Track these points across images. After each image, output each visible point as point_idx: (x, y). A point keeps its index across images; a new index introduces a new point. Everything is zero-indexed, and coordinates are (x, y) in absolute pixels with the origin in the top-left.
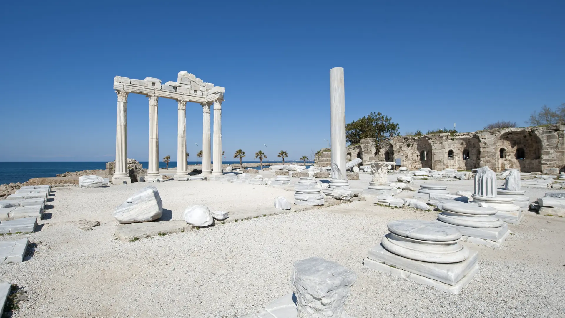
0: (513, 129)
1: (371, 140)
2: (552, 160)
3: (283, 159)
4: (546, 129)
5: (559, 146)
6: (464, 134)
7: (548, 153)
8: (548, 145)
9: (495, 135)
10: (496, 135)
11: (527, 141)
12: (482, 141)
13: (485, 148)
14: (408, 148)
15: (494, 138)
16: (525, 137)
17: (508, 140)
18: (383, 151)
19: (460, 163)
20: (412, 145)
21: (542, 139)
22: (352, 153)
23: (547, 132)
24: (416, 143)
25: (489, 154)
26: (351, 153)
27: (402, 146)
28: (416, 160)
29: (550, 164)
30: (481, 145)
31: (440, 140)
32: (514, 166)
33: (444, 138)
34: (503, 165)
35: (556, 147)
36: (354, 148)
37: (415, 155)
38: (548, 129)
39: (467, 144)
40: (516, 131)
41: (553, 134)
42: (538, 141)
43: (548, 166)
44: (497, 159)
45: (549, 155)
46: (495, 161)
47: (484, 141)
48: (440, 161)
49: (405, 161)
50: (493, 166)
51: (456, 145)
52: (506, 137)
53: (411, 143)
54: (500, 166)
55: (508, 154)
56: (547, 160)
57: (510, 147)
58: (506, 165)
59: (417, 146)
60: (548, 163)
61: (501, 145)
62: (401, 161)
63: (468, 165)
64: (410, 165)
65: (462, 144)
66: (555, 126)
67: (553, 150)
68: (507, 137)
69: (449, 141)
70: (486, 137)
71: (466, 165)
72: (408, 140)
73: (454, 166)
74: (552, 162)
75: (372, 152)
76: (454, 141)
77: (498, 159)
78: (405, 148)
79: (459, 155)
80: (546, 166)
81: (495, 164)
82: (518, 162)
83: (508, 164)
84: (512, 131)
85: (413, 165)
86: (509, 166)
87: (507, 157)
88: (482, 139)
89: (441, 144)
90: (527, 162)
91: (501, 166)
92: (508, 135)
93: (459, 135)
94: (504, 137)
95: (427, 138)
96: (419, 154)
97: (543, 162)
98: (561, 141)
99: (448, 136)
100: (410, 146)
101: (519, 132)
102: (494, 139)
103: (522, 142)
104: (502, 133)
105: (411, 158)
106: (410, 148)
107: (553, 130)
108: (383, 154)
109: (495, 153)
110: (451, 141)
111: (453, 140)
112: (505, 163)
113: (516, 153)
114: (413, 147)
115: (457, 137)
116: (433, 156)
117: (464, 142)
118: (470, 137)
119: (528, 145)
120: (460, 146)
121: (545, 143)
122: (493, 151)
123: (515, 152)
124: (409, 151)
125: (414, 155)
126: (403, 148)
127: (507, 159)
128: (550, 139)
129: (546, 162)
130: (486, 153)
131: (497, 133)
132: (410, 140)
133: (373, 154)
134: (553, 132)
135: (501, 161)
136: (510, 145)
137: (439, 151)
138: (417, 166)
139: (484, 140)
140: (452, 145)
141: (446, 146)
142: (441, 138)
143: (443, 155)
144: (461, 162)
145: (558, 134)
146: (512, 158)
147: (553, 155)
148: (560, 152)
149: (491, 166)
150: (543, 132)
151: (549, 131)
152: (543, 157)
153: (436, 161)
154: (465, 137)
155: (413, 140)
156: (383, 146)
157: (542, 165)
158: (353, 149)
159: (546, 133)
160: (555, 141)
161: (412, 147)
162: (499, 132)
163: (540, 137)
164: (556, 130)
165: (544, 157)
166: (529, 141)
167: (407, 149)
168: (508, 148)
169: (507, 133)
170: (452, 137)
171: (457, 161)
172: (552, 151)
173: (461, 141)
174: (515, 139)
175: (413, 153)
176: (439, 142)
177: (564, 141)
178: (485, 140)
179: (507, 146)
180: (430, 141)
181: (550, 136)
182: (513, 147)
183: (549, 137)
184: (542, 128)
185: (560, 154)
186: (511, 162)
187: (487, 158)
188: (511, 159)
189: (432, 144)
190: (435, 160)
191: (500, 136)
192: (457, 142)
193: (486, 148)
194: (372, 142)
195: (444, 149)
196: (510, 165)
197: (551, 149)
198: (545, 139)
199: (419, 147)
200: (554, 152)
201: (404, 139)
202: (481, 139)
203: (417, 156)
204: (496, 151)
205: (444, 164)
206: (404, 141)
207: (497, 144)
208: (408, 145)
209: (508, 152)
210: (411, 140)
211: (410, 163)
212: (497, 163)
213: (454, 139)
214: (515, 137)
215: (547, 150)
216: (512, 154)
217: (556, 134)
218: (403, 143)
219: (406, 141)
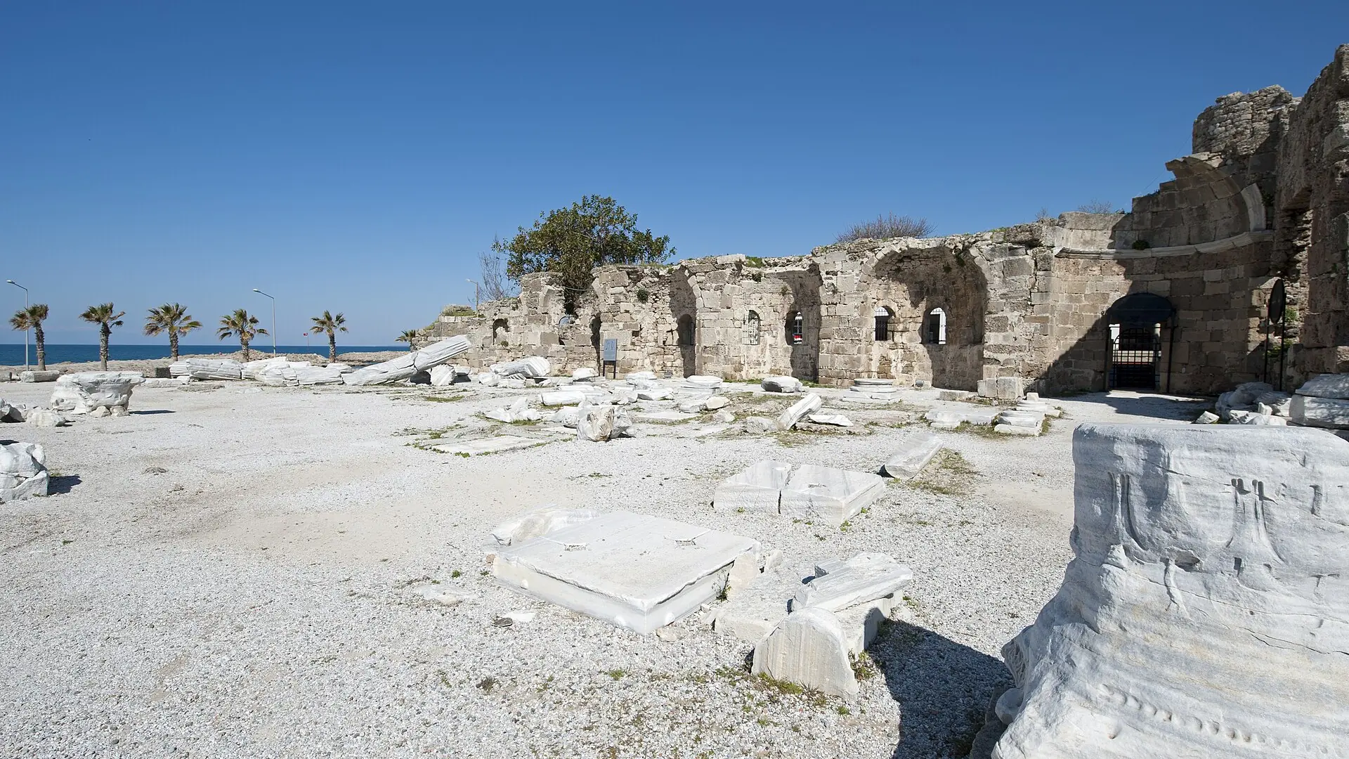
0: (914, 243)
1: (545, 278)
2: (1014, 349)
3: (332, 338)
4: (1001, 240)
5: (1036, 299)
6: (788, 261)
7: (1002, 325)
8: (1004, 296)
9: (861, 260)
10: (865, 260)
11: (954, 283)
12: (825, 282)
13: (832, 304)
14: (640, 304)
15: (858, 272)
16: (948, 269)
17: (901, 281)
18: (588, 315)
19: (777, 354)
20: (655, 294)
21: (987, 276)
22: (511, 323)
23: (1005, 249)
24: (667, 291)
25: (842, 327)
26: (506, 320)
27: (622, 297)
28: (667, 343)
29: (1007, 362)
30: (824, 295)
31: (716, 279)
32: (916, 369)
33: (728, 271)
34: (885, 361)
35: (1028, 305)
36: (514, 305)
37: (663, 328)
38: (1008, 241)
39: (796, 293)
40: (921, 247)
41: (1021, 257)
42: (979, 284)
43: (1001, 370)
44: (863, 345)
45: (1005, 331)
46: (859, 352)
47: (830, 281)
48: (716, 349)
49: (630, 347)
50: (853, 366)
51: (766, 296)
52: (896, 270)
53: (650, 290)
54: (874, 367)
55: (900, 327)
56: (1000, 348)
57: (908, 304)
58: (894, 364)
59: (668, 298)
60: (1002, 357)
61: (880, 296)
62: (619, 347)
63: (798, 361)
64: (647, 361)
65: (784, 293)
66: (1027, 231)
67: (1016, 313)
68: (899, 270)
69: (746, 281)
70: (838, 268)
71: (792, 362)
72: (639, 278)
73: (759, 364)
74: (1013, 356)
75: (550, 317)
76: (760, 284)
77: (870, 343)
78: (630, 304)
79: (775, 329)
80: (995, 367)
81: (859, 360)
82: (926, 354)
83: (899, 360)
84: (910, 249)
85: (657, 362)
86: (900, 366)
87: (898, 338)
88: (827, 273)
89: (719, 292)
90: (951, 355)
91: (879, 367)
92: (901, 261)
93: (775, 265)
94: (888, 268)
95: (686, 272)
96: (675, 326)
97: (986, 354)
98: (1041, 284)
99: (739, 265)
100: (650, 300)
101: (929, 250)
102: (857, 275)
103: (939, 287)
104: (880, 255)
105: (650, 338)
106: (649, 304)
107: (1020, 243)
108: (588, 325)
109: (860, 323)
110: (752, 281)
111: (757, 278)
112: (892, 355)
113: (923, 323)
114: (659, 304)
115: (768, 271)
116: (699, 331)
117: (789, 288)
118: (803, 270)
119: (954, 298)
120: (777, 299)
121: (996, 288)
122: (855, 314)
123: (920, 320)
124: (644, 316)
125: (660, 327)
126: (623, 306)
127: (895, 344)
128: (1011, 275)
129: (995, 356)
130: (836, 321)
131: (868, 253)
132: (646, 280)
133: (553, 323)
134: (1020, 251)
135: (878, 349)
136: (908, 297)
137: (713, 316)
138: (669, 364)
139: (831, 278)
140: (753, 296)
141: (736, 301)
142: (720, 271)
143: (724, 330)
144: (780, 352)
145: (1034, 256)
146: (911, 340)
147: (1018, 331)
148: (1036, 319)
149: (847, 366)
150: (993, 250)
151: (1010, 249)
152: (989, 338)
153: (706, 347)
154: (789, 268)
155: (656, 279)
156: (587, 300)
157: (984, 363)
158: (514, 309)
159: (1002, 252)
160: (1024, 281)
161: (656, 302)
162: (872, 250)
163: (984, 267)
164: (1032, 244)
165: (992, 338)
166: (960, 284)
167: (637, 308)
168: (900, 307)
169: (893, 253)
170: (755, 271)
171: (768, 347)
172: (1013, 316)
173: (782, 284)
174: (921, 278)
175: (660, 320)
176: (714, 285)
177: (1049, 281)
178: (834, 277)
179: (898, 298)
180: (692, 281)
181: (1011, 262)
182: (915, 305)
183: (1009, 269)
184: (991, 237)
185: (1036, 329)
186: (908, 353)
187: (836, 341)
188: (908, 345)
189: (697, 292)
190: (703, 345)
191: (873, 265)
192: (769, 286)
193: (836, 304)
194: (550, 283)
195: (728, 308)
196: (906, 363)
197: (1013, 310)
198: (995, 276)
199: (675, 303)
200: (1019, 321)
201: (628, 274)
202: (824, 275)
203: (671, 331)
204: (862, 314)
205: (727, 360)
206: (627, 281)
207: (867, 293)
208: (643, 297)
209: (902, 320)
210: (650, 279)
211: (649, 355)
212: (864, 357)
213: (760, 275)
214: (922, 269)
215: (1000, 314)
216: (911, 326)
217: (1027, 257)
218: (625, 287)
219: (635, 282)
